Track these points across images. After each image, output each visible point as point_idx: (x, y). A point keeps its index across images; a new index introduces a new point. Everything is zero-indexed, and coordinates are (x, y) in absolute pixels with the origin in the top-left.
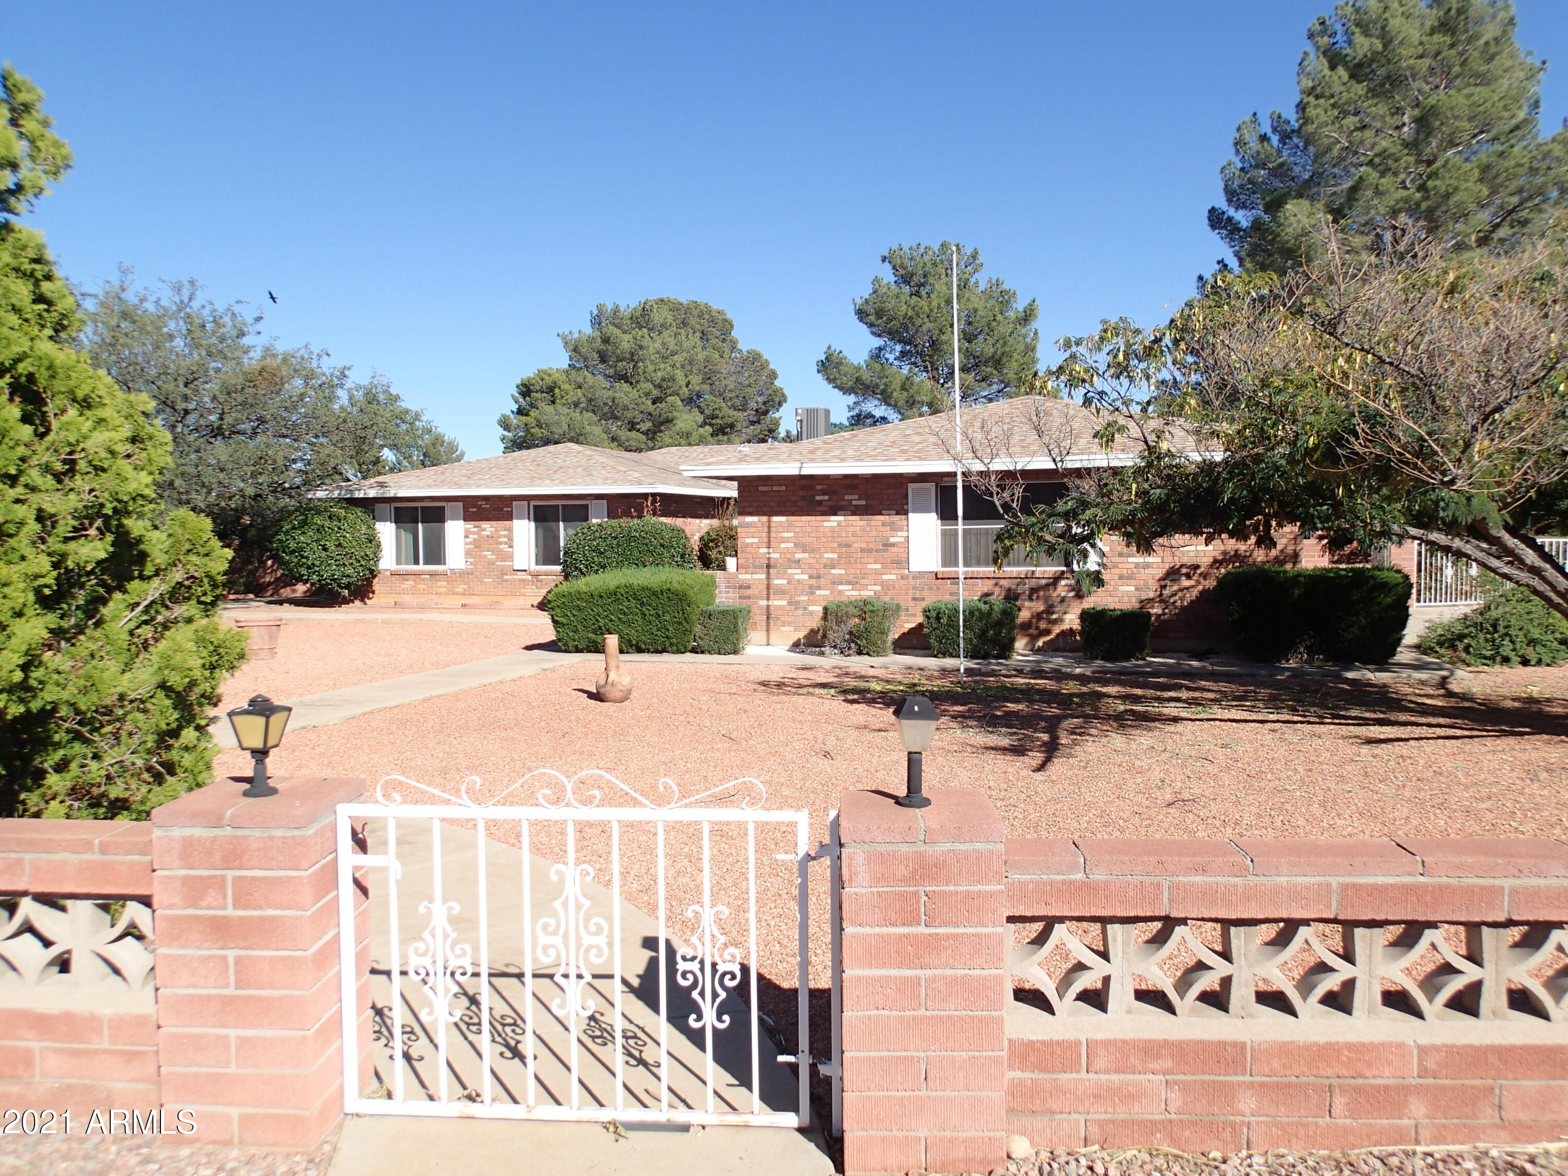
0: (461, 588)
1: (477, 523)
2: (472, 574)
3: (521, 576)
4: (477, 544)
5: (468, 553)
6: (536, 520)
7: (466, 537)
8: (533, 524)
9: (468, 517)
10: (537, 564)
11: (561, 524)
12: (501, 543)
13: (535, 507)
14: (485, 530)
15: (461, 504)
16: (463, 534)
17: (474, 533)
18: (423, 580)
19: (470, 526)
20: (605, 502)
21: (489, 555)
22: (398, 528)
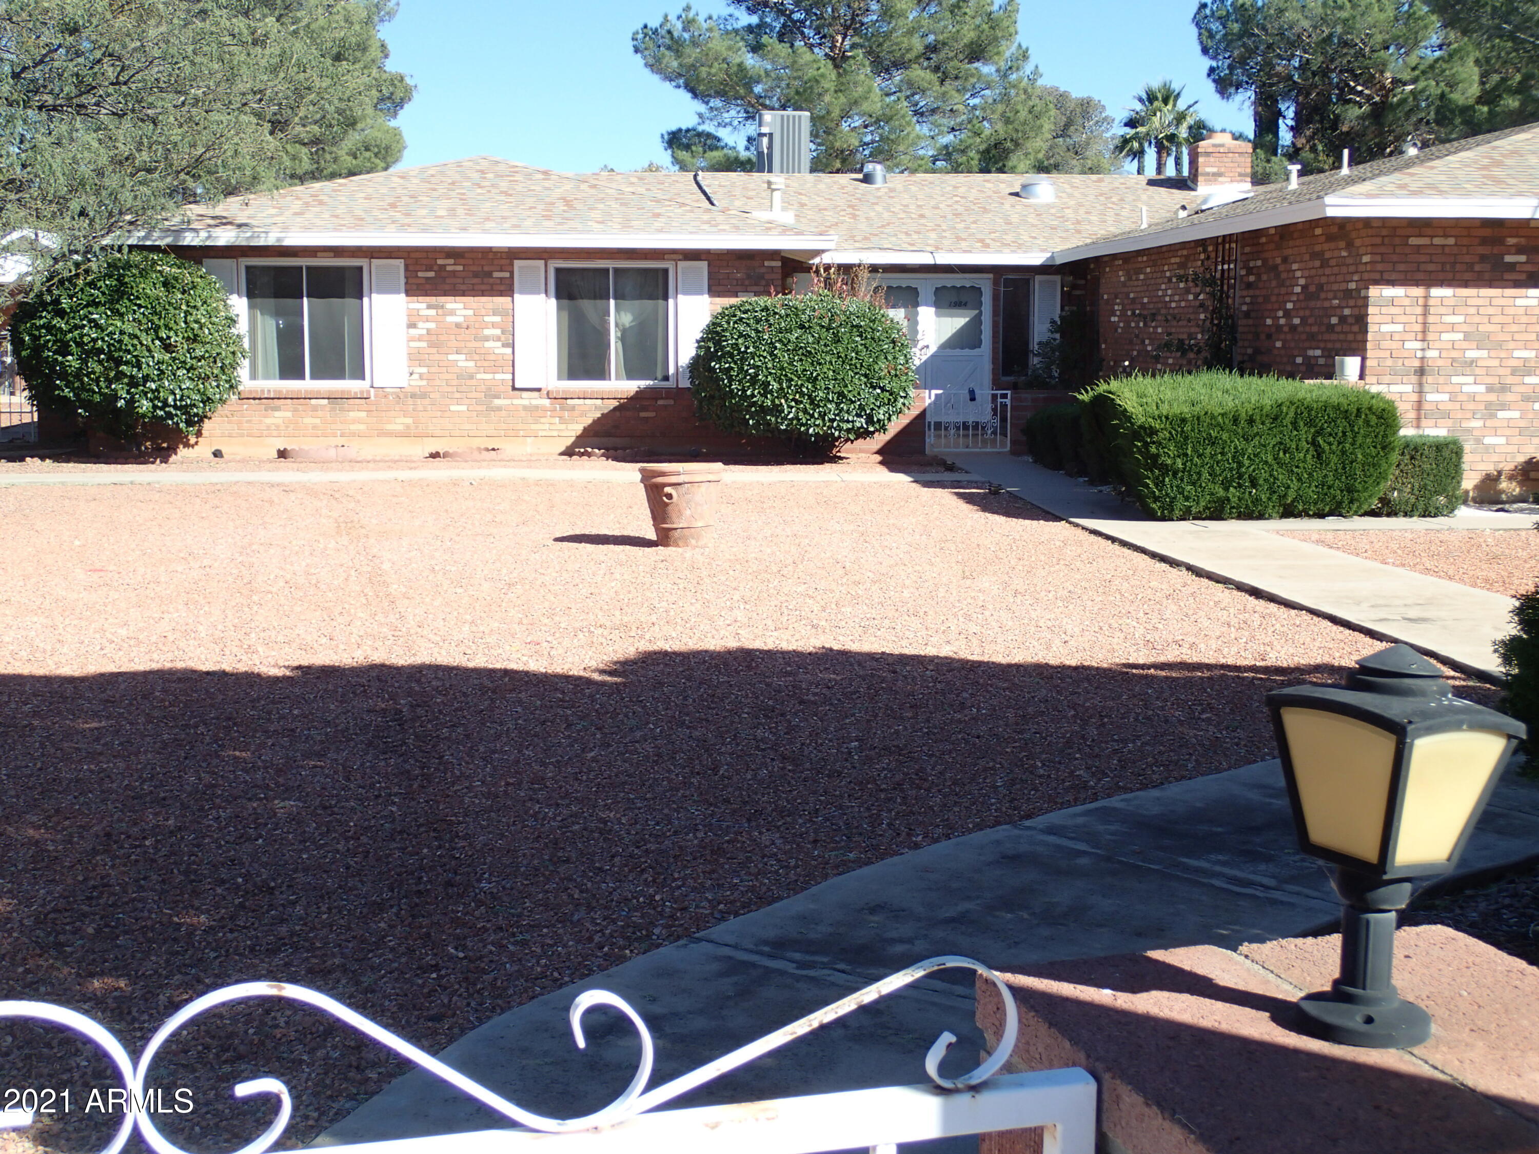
0: (399, 423)
1: (433, 300)
2: (424, 396)
3: (527, 399)
4: (435, 340)
5: (415, 358)
6: (558, 297)
7: (412, 325)
8: (553, 302)
9: (414, 289)
10: (560, 378)
11: (612, 302)
12: (487, 339)
13: (558, 271)
14: (452, 313)
15: (400, 263)
16: (404, 320)
17: (427, 319)
18: (315, 409)
19: (420, 304)
20: (704, 265)
21: (462, 362)
22: (251, 307)
